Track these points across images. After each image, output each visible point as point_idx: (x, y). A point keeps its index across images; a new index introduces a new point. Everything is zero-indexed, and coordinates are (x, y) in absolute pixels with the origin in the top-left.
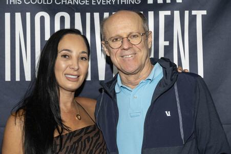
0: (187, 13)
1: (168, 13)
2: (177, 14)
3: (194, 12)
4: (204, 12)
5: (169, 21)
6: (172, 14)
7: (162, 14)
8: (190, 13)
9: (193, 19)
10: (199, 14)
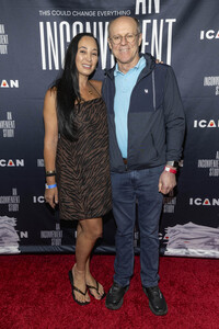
0: (162, 21)
1: (149, 21)
2: (155, 21)
3: (167, 21)
4: (174, 20)
6: (152, 22)
7: (145, 22)
9: (166, 25)
10: (171, 21)
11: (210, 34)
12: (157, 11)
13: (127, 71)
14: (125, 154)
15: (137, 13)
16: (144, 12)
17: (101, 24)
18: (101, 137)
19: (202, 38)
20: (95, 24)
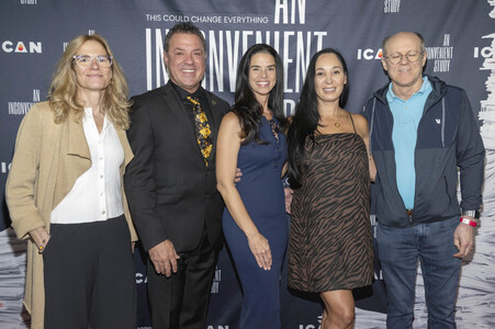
0: (309, 33)
1: (292, 33)
2: (300, 34)
3: (316, 33)
4: (325, 33)
5: (293, 40)
6: (296, 34)
7: (287, 34)
8: (312, 34)
9: (315, 39)
10: (320, 35)
11: (369, 54)
12: (302, 21)
13: (407, 96)
14: (409, 204)
15: (277, 21)
16: (286, 21)
17: (228, 33)
18: (337, 182)
19: (359, 58)
20: (221, 32)
